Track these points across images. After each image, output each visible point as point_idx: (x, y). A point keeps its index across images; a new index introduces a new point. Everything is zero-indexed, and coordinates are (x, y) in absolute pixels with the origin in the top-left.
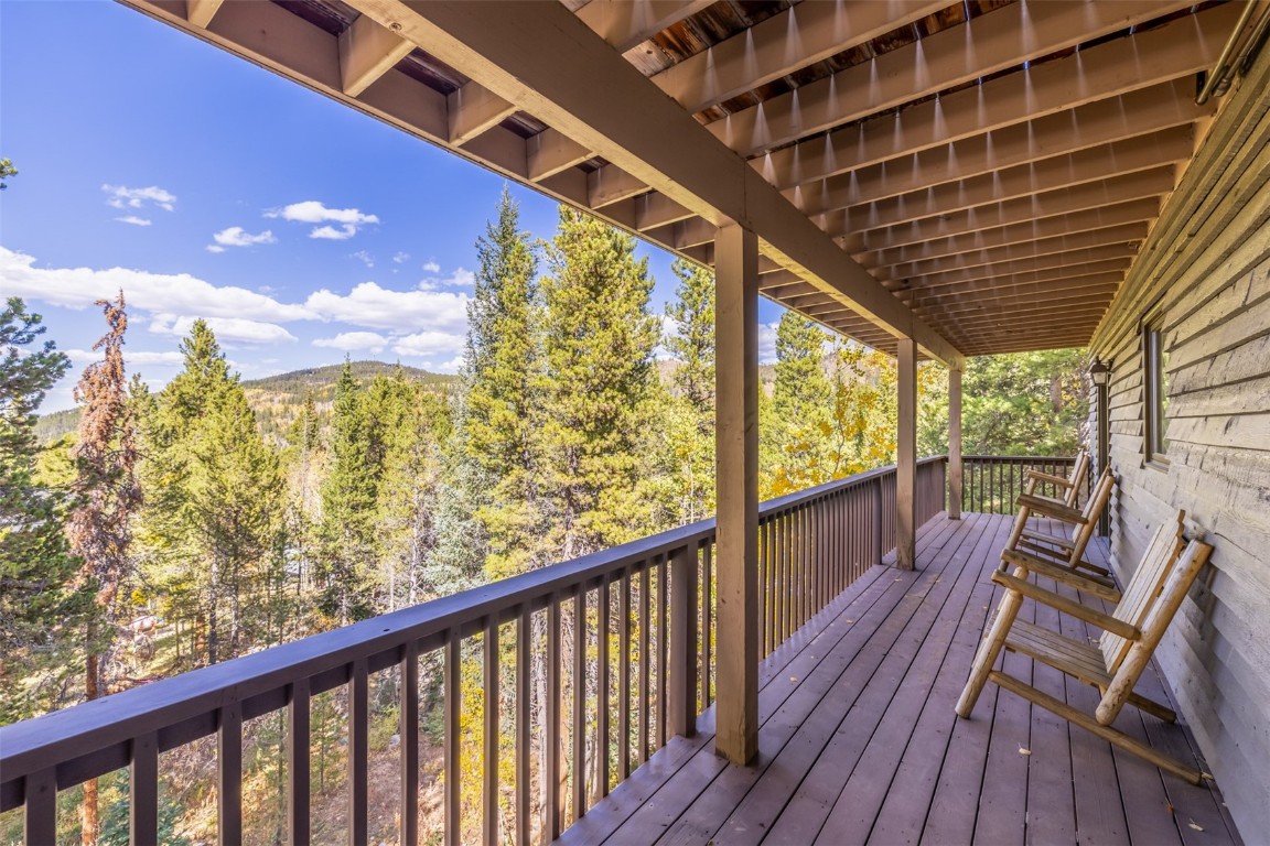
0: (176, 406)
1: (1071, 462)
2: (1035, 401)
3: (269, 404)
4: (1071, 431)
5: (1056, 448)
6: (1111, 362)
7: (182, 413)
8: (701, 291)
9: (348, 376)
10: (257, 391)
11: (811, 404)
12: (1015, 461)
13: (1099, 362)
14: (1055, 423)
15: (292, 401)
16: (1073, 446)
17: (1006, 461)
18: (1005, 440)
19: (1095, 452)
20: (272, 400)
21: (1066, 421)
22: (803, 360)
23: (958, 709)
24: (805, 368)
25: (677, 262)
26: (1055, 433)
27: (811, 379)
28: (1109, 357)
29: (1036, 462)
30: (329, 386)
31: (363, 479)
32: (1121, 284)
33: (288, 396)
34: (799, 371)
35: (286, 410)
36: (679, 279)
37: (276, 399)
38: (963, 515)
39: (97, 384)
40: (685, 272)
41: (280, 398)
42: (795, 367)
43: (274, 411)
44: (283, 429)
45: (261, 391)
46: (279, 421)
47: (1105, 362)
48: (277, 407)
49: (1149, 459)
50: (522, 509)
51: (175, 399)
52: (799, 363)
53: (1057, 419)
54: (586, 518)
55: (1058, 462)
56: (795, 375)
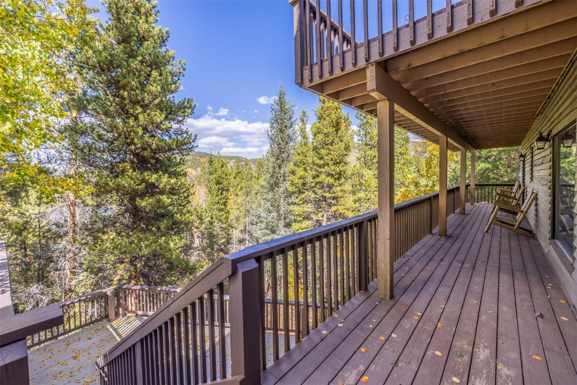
1: (514, 185)
2: (501, 164)
4: (515, 175)
5: (509, 181)
6: (525, 154)
8: (369, 125)
11: (405, 167)
12: (494, 185)
13: (522, 154)
14: (508, 172)
16: (515, 180)
17: (490, 185)
18: (488, 178)
19: (521, 181)
21: (513, 171)
22: (402, 149)
23: (485, 231)
24: (402, 152)
25: (357, 114)
26: (508, 176)
27: (405, 156)
28: (525, 152)
29: (502, 185)
31: (221, 200)
32: (534, 124)
34: (400, 153)
36: (359, 120)
38: (475, 204)
40: (362, 117)
47: (523, 154)
49: (532, 180)
50: (308, 206)
52: (400, 150)
53: (509, 170)
54: (334, 208)
55: (509, 185)
56: (399, 155)
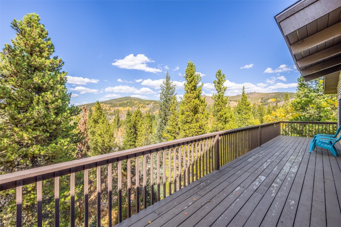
0: (93, 122)
3: (106, 107)
7: (94, 123)
9: (129, 113)
10: (103, 104)
15: (111, 107)
20: (106, 106)
30: (119, 103)
33: (110, 105)
35: (109, 109)
37: (107, 106)
39: (82, 125)
41: (108, 106)
42: (244, 117)
43: (107, 109)
44: (109, 113)
45: (104, 104)
46: (108, 111)
48: (108, 108)
51: (93, 120)
